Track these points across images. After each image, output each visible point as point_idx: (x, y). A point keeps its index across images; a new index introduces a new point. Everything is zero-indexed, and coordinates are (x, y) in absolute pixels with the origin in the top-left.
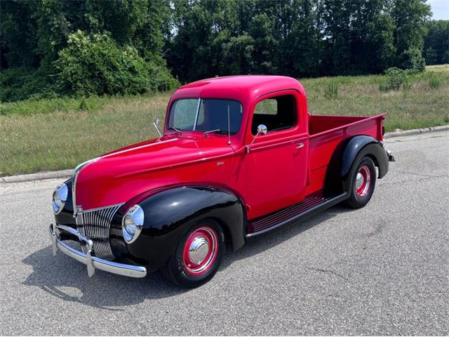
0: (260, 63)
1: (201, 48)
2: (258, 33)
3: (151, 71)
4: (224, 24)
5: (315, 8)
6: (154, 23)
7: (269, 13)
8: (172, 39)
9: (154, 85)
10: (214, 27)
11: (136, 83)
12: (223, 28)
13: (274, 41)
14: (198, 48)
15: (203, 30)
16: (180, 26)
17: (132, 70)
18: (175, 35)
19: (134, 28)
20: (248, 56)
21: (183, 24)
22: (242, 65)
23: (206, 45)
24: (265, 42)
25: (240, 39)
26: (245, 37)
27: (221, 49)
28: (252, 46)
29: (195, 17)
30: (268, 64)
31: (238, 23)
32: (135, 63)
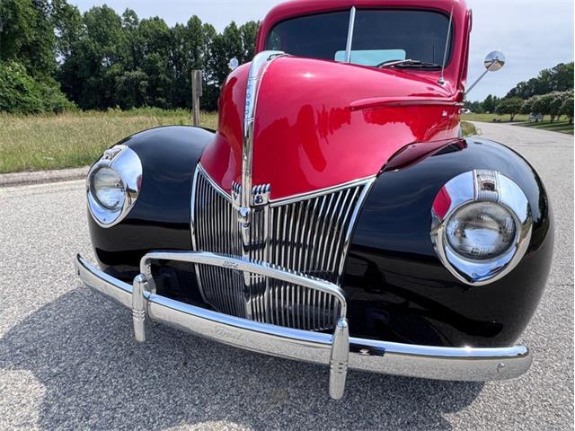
0: (154, 98)
1: (92, 78)
2: (151, 70)
3: (43, 92)
4: (116, 58)
5: (202, 55)
6: (44, 42)
7: (161, 54)
8: (58, 67)
9: (48, 106)
10: (105, 60)
11: (26, 102)
12: (115, 62)
13: (168, 79)
14: (88, 78)
15: (93, 61)
16: (67, 55)
17: (20, 88)
18: (62, 63)
19: (19, 43)
20: (143, 90)
21: (69, 53)
22: (137, 99)
23: (97, 76)
24: (159, 79)
25: (134, 74)
26: (138, 73)
27: (114, 81)
28: (146, 82)
29: (85, 48)
30: (163, 100)
31: (131, 58)
32: (23, 80)
